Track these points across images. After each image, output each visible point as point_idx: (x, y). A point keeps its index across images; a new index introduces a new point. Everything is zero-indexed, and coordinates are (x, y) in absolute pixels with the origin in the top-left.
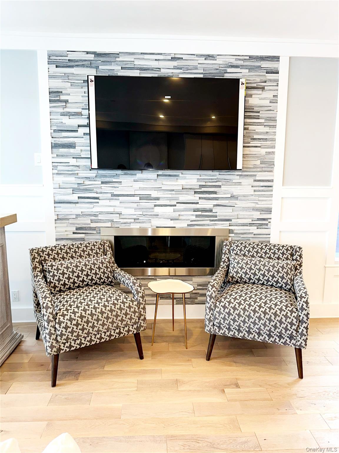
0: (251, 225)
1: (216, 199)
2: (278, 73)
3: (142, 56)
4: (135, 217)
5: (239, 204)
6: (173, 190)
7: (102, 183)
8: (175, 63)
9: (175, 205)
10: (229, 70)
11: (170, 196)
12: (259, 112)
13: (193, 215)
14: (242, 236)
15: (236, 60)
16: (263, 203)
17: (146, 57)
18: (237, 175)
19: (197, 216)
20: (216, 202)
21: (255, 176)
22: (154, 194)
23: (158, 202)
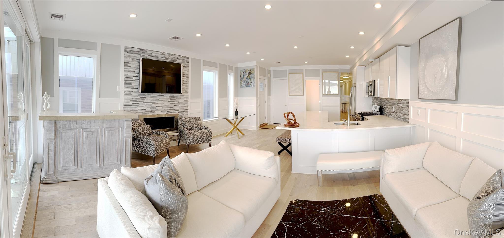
0: (184, 112)
1: (174, 103)
2: (188, 62)
3: (154, 52)
4: (150, 111)
5: (181, 105)
6: (162, 101)
7: (140, 98)
8: (163, 56)
9: (163, 106)
10: (177, 60)
11: (161, 103)
12: (184, 75)
13: (168, 109)
14: (181, 116)
15: (179, 57)
16: (186, 104)
17: (155, 52)
18: (180, 95)
19: (169, 110)
20: (174, 105)
21: (184, 95)
22: (156, 102)
23: (158, 105)
